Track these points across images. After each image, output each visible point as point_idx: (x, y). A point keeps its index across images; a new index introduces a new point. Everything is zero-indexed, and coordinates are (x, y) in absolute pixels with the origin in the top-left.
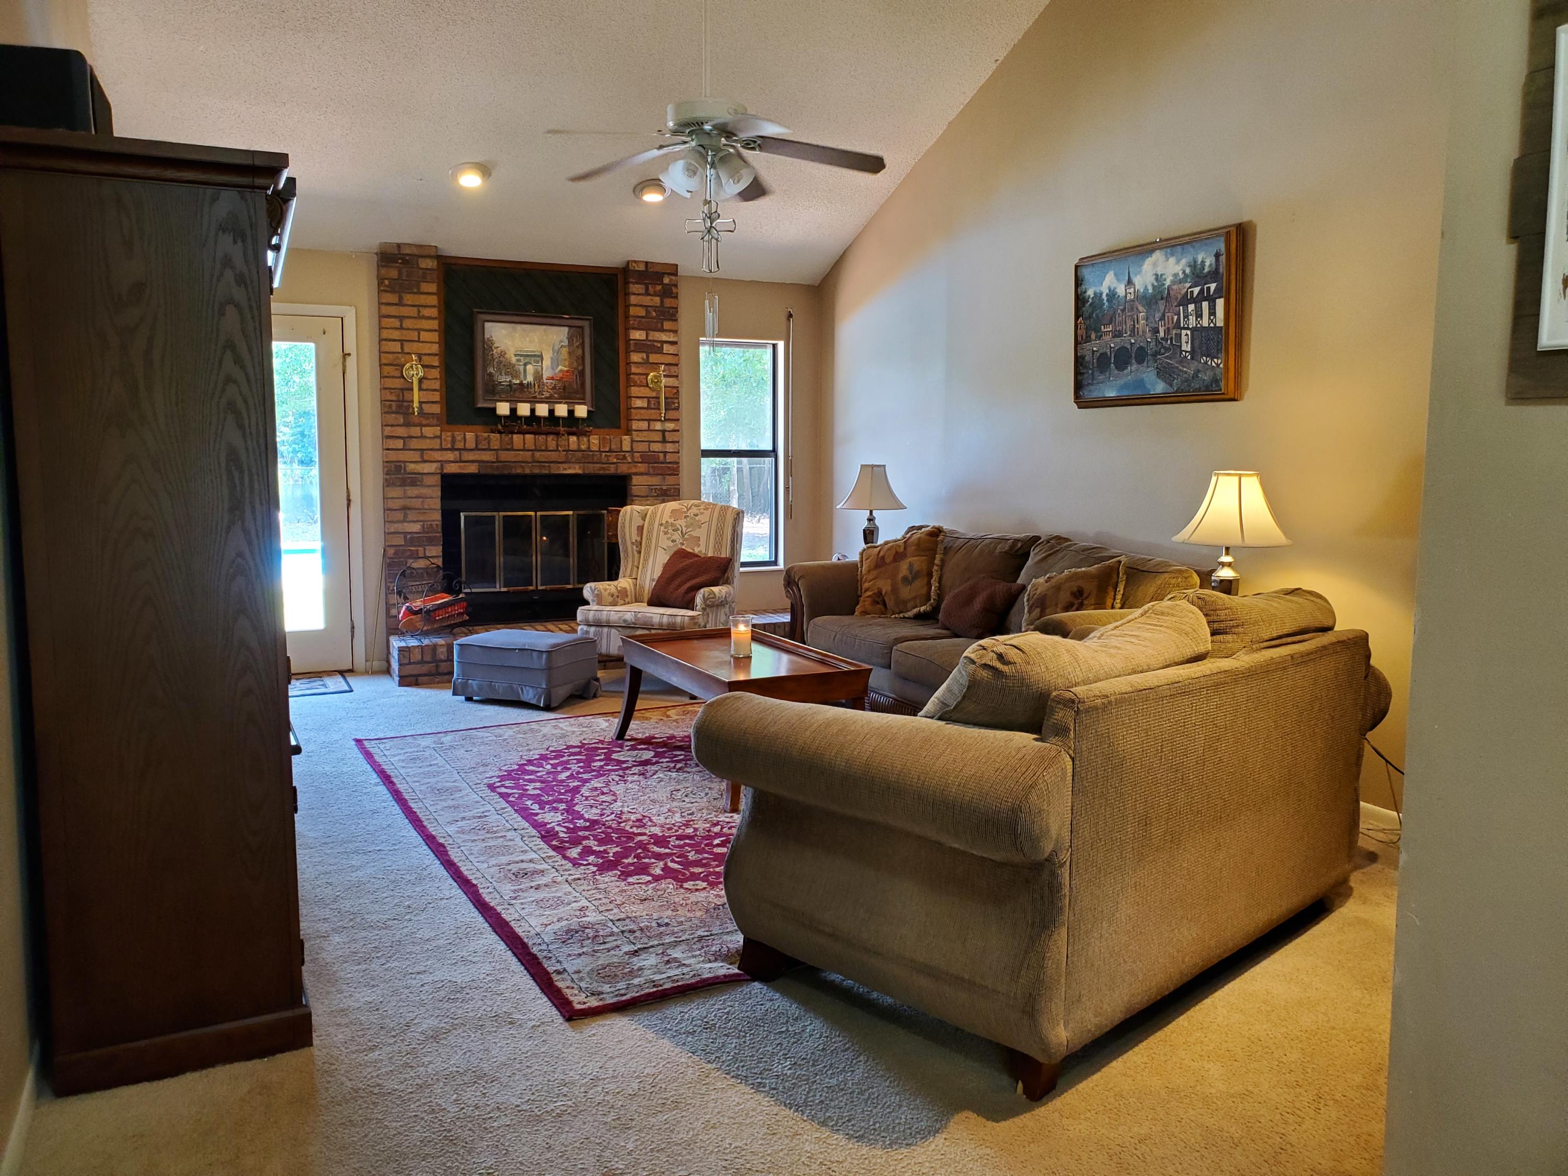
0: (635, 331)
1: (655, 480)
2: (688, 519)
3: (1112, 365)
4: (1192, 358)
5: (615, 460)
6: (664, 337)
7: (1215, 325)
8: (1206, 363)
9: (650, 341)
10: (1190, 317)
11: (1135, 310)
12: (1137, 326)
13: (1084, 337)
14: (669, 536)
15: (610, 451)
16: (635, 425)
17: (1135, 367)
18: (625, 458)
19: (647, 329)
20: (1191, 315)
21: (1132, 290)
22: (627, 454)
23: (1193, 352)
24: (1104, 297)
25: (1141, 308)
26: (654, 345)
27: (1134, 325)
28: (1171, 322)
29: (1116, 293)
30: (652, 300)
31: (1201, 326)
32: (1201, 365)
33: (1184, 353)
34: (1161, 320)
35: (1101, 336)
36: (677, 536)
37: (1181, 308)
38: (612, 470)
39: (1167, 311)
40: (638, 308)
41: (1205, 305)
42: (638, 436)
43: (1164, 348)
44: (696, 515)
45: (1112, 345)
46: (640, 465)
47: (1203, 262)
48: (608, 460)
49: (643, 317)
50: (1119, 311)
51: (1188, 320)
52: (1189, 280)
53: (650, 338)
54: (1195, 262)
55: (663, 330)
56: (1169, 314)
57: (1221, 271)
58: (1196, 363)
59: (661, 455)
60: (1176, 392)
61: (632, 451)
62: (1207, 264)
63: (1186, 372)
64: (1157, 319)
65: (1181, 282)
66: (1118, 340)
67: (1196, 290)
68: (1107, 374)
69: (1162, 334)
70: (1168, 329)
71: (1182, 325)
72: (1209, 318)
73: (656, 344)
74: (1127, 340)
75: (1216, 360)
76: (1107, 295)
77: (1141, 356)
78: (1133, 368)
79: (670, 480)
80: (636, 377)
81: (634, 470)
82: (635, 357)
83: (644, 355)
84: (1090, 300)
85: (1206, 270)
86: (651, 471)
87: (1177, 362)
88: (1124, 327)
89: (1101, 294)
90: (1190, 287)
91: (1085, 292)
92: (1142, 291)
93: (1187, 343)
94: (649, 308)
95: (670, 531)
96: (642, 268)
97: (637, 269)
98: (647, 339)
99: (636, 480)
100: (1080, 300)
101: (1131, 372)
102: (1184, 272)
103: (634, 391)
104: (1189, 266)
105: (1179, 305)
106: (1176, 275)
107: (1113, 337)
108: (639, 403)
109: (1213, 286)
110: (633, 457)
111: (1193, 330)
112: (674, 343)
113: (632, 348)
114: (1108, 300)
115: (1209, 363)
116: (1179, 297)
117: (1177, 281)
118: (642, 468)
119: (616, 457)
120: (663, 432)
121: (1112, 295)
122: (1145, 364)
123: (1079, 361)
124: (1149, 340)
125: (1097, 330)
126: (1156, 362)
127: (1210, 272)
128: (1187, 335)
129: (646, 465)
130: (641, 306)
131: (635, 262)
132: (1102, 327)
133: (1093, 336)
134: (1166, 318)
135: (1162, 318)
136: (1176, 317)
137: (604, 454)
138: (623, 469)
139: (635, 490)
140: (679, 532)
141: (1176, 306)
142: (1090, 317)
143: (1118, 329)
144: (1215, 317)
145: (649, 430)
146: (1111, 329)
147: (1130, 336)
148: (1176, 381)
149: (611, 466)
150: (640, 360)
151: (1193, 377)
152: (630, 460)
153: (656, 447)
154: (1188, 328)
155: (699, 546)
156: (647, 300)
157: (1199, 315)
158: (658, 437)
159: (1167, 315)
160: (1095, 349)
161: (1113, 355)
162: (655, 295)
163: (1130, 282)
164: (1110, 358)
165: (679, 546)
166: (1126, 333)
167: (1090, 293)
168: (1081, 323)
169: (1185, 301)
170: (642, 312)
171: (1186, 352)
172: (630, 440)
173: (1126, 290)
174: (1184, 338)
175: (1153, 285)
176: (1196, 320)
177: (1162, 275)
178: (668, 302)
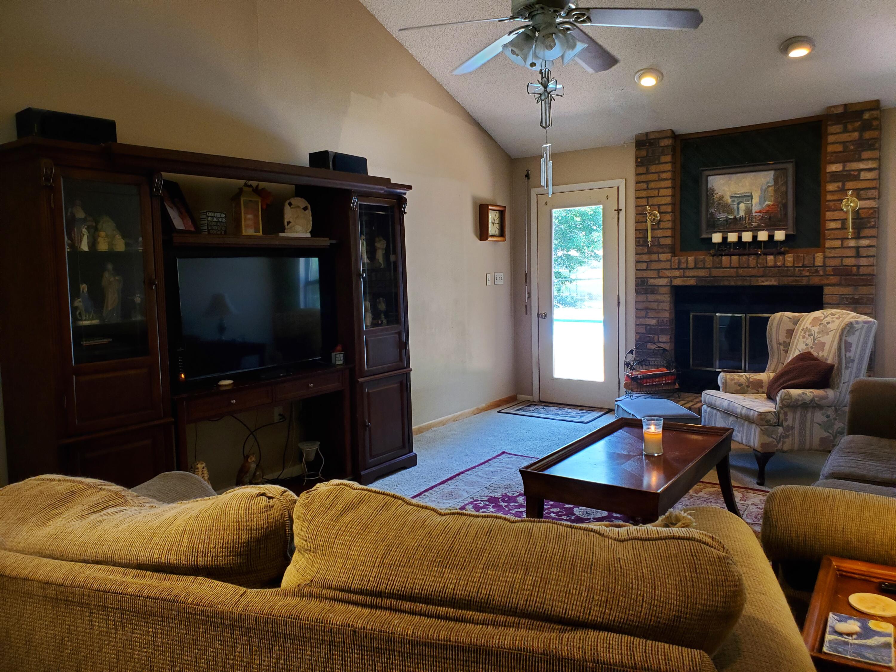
0: (831, 166)
1: (846, 291)
5: (807, 274)
6: (861, 166)
9: (847, 171)
14: (805, 340)
15: (804, 266)
16: (828, 244)
18: (817, 271)
19: (844, 161)
22: (819, 269)
26: (851, 174)
30: (850, 136)
36: (810, 341)
38: (804, 282)
40: (835, 146)
42: (830, 253)
44: (828, 323)
46: (832, 277)
48: (801, 273)
49: (840, 152)
53: (847, 169)
55: (860, 160)
59: (855, 269)
61: (824, 266)
73: (852, 173)
79: (863, 290)
80: (831, 204)
81: (826, 282)
82: (831, 187)
83: (840, 184)
86: (843, 282)
94: (847, 144)
95: (807, 336)
96: (840, 110)
97: (835, 112)
98: (844, 170)
99: (827, 290)
103: (829, 215)
108: (832, 225)
110: (825, 271)
113: (828, 179)
118: (834, 279)
119: (808, 271)
120: (857, 248)
129: (838, 277)
130: (837, 143)
131: (834, 107)
137: (797, 269)
138: (816, 281)
139: (826, 299)
140: (812, 337)
145: (842, 247)
149: (803, 278)
150: (836, 189)
152: (821, 273)
153: (849, 262)
155: (823, 350)
156: (845, 137)
158: (852, 253)
162: (854, 130)
165: (810, 350)
170: (840, 148)
172: (822, 256)
178: (867, 135)
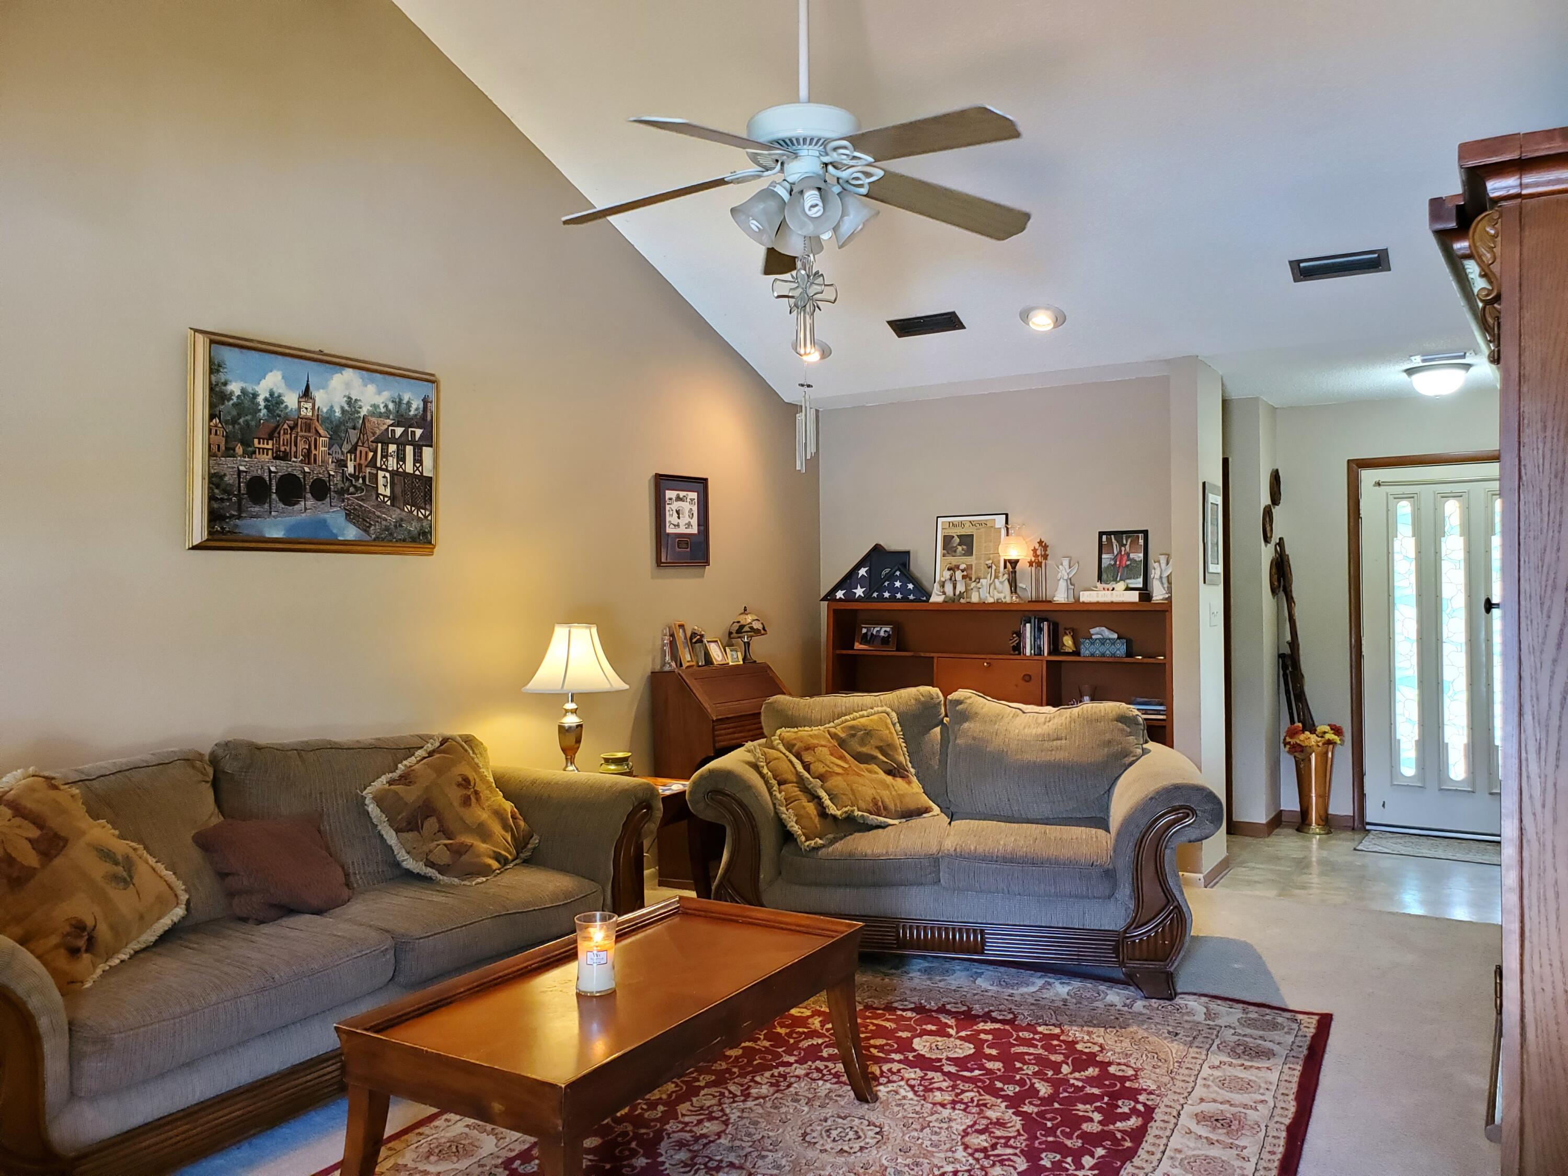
3: (274, 496)
4: (393, 505)
7: (422, 473)
8: (411, 512)
10: (390, 459)
11: (313, 430)
12: (314, 452)
13: (223, 448)
17: (310, 502)
20: (392, 456)
21: (309, 405)
23: (393, 498)
24: (260, 400)
25: (321, 432)
27: (309, 450)
28: (363, 458)
29: (282, 402)
31: (404, 471)
32: (404, 514)
33: (382, 497)
34: (349, 452)
35: (254, 452)
37: (380, 445)
39: (360, 444)
41: (409, 449)
43: (355, 487)
45: (273, 469)
47: (409, 404)
50: (286, 426)
51: (387, 460)
52: (391, 417)
54: (401, 400)
56: (364, 450)
57: (429, 418)
58: (398, 511)
60: (375, 540)
62: (414, 406)
63: (386, 520)
64: (345, 451)
65: (380, 415)
66: (283, 463)
67: (399, 431)
68: (266, 506)
69: (350, 469)
70: (360, 465)
71: (379, 465)
72: (414, 465)
74: (295, 466)
75: (423, 511)
76: (266, 400)
77: (321, 490)
78: (309, 503)
84: (235, 398)
85: (412, 413)
87: (373, 506)
88: (294, 449)
89: (255, 395)
90: (392, 425)
91: (225, 384)
92: (325, 410)
93: (385, 486)
100: (217, 395)
101: (306, 509)
102: (386, 406)
104: (393, 402)
105: (376, 441)
106: (375, 406)
107: (274, 458)
109: (419, 432)
111: (394, 474)
114: (266, 407)
115: (415, 513)
116: (378, 432)
117: (375, 412)
121: (274, 402)
122: (328, 499)
123: (214, 481)
124: (332, 473)
125: (247, 443)
126: (343, 501)
127: (416, 415)
128: (384, 477)
132: (256, 441)
133: (239, 450)
134: (358, 452)
135: (353, 450)
136: (371, 454)
141: (372, 442)
142: (234, 422)
143: (282, 449)
144: (421, 465)
146: (270, 446)
147: (301, 461)
148: (372, 528)
151: (395, 526)
154: (386, 470)
157: (401, 458)
159: (359, 449)
160: (242, 468)
161: (274, 482)
163: (307, 394)
164: (271, 489)
166: (296, 457)
167: (235, 388)
168: (216, 426)
169: (385, 440)
171: (384, 496)
173: (299, 402)
174: (381, 481)
175: (342, 408)
176: (398, 463)
177: (356, 400)
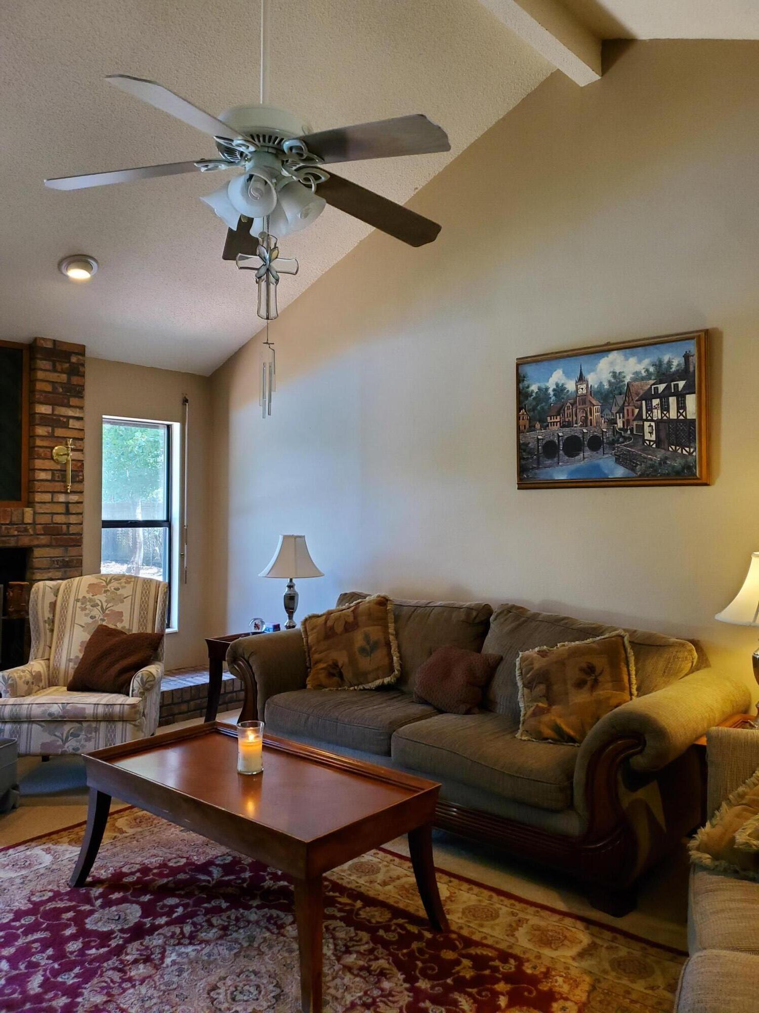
0: (41, 406)
1: (56, 552)
2: (109, 594)
3: (561, 452)
4: (657, 447)
5: (16, 533)
6: (70, 413)
7: (685, 417)
8: (676, 451)
9: (56, 415)
10: (655, 411)
11: (588, 403)
12: (590, 418)
13: (527, 426)
14: (87, 612)
15: (11, 523)
16: (38, 497)
17: (588, 452)
18: (26, 530)
19: (54, 404)
20: (656, 408)
21: (584, 386)
22: (29, 527)
23: (658, 442)
24: (551, 391)
25: (594, 402)
26: (60, 420)
27: (586, 417)
28: (630, 414)
29: (565, 389)
30: (58, 376)
31: (669, 418)
32: (669, 453)
33: (648, 442)
34: (618, 412)
35: (548, 426)
36: (96, 612)
37: (644, 402)
38: (12, 543)
39: (626, 404)
40: (44, 384)
41: (673, 401)
42: (41, 508)
43: (624, 437)
44: (117, 589)
45: (560, 434)
46: (42, 537)
47: (670, 363)
48: (8, 533)
49: (49, 392)
50: (568, 404)
51: (652, 412)
52: (653, 378)
53: (56, 413)
54: (660, 362)
55: (69, 406)
56: (630, 408)
57: (691, 369)
58: (663, 451)
59: (64, 527)
60: (640, 476)
61: (34, 523)
62: (675, 363)
63: (651, 460)
64: (614, 412)
65: (643, 379)
66: (567, 429)
67: (661, 387)
68: (556, 459)
69: (620, 424)
70: (628, 421)
71: (644, 417)
72: (678, 412)
73: (62, 419)
74: (577, 430)
75: (687, 449)
76: (554, 390)
77: (596, 444)
78: (586, 454)
79: (73, 551)
80: (41, 450)
81: (36, 542)
82: (41, 431)
83: (50, 429)
84: (534, 394)
85: (673, 369)
86: (54, 543)
87: (640, 450)
88: (575, 418)
89: (547, 389)
90: (654, 384)
91: (528, 387)
92: (596, 386)
93: (651, 433)
94: (56, 385)
95: (88, 607)
96: (50, 345)
97: (45, 346)
98: (53, 414)
99: (37, 552)
100: (522, 395)
101: (584, 458)
102: (647, 370)
103: (38, 463)
104: (653, 365)
105: (641, 399)
106: (636, 373)
107: (561, 427)
108: (42, 475)
109: (681, 384)
110: (34, 529)
111: (658, 423)
112: (80, 419)
113: (37, 421)
114: (554, 395)
115: (679, 451)
116: (642, 392)
117: (637, 377)
118: (44, 540)
119: (17, 529)
120: (67, 504)
121: (560, 390)
122: (601, 450)
123: (522, 449)
124: (605, 430)
125: (542, 421)
126: (614, 449)
127: (678, 371)
128: (650, 426)
129: (49, 537)
130: (47, 381)
131: (44, 339)
132: (549, 418)
133: (538, 426)
134: (625, 411)
135: (621, 411)
136: (637, 411)
137: (3, 527)
138: (25, 541)
139: (36, 563)
140: (99, 608)
141: (637, 401)
142: (534, 409)
143: (567, 420)
144: (685, 410)
145: (52, 502)
146: (558, 420)
147: (581, 426)
148: (638, 467)
149: (12, 539)
150: (46, 434)
151: (660, 464)
152: (31, 532)
153: (59, 519)
154: (652, 420)
155: (122, 621)
156: (53, 377)
157: (665, 408)
158: (61, 509)
159: (626, 409)
160: (540, 437)
161: (561, 443)
162: (62, 372)
163: (581, 379)
164: (559, 447)
165: (100, 623)
166: (576, 424)
167: (534, 388)
168: (523, 414)
169: (648, 397)
170: (49, 388)
171: (650, 441)
172: (32, 512)
173: (577, 386)
174: (647, 429)
175: (609, 382)
176: (662, 413)
177: (620, 373)
178: (75, 380)
